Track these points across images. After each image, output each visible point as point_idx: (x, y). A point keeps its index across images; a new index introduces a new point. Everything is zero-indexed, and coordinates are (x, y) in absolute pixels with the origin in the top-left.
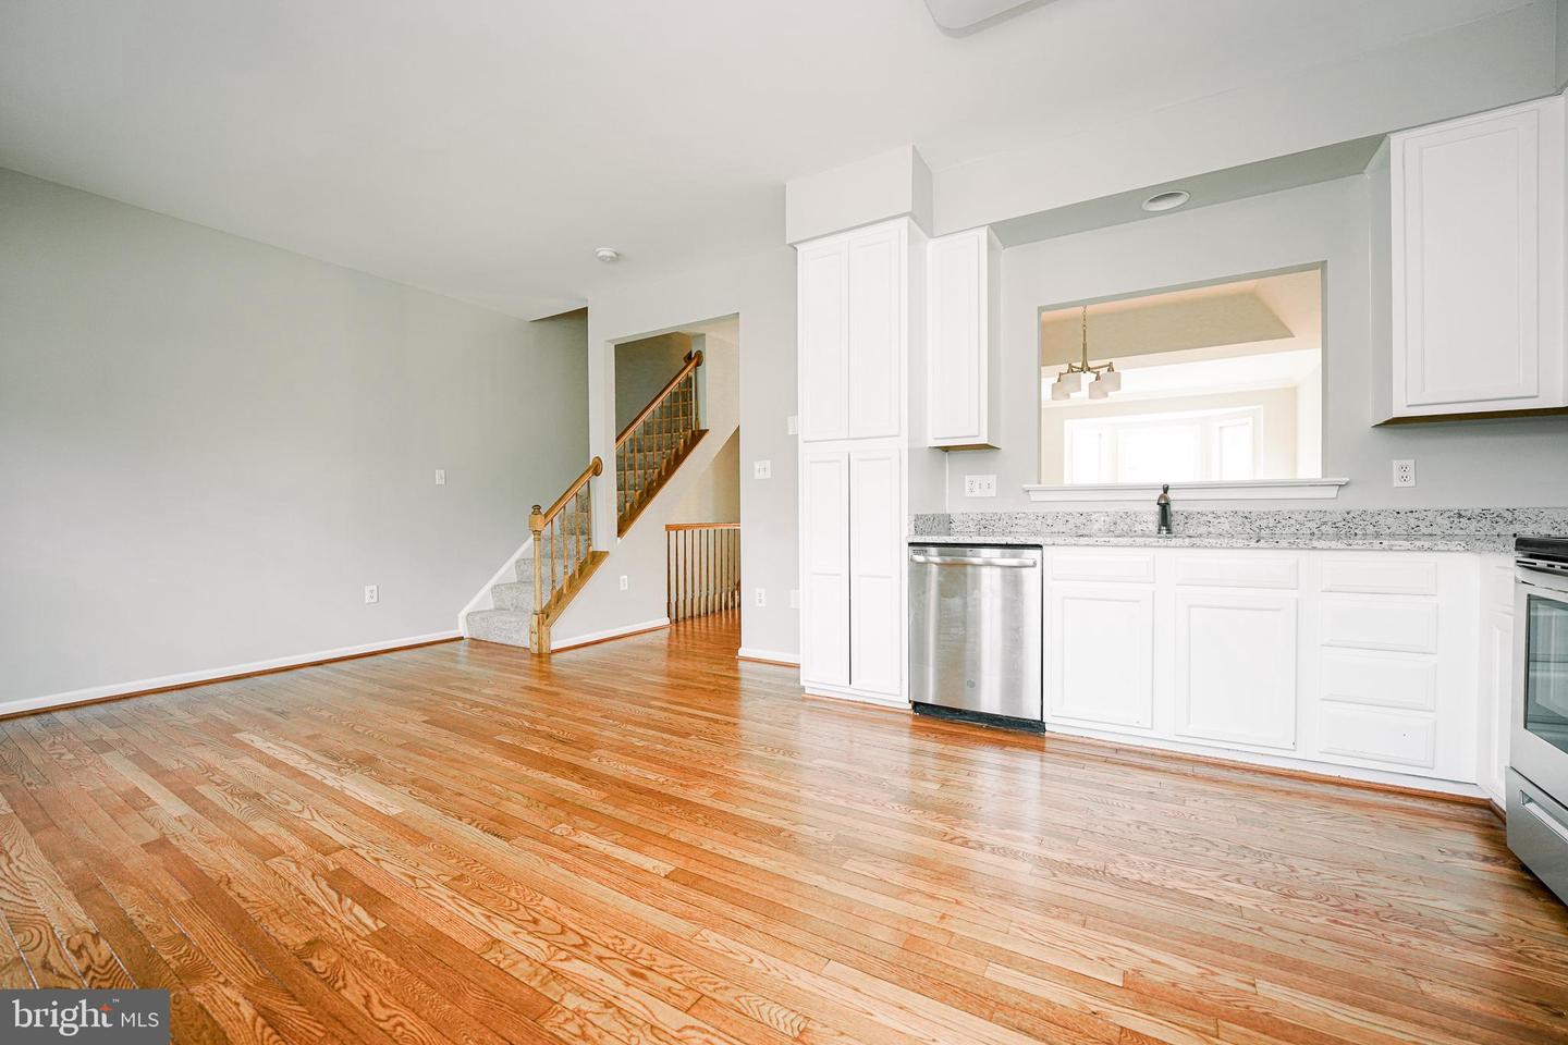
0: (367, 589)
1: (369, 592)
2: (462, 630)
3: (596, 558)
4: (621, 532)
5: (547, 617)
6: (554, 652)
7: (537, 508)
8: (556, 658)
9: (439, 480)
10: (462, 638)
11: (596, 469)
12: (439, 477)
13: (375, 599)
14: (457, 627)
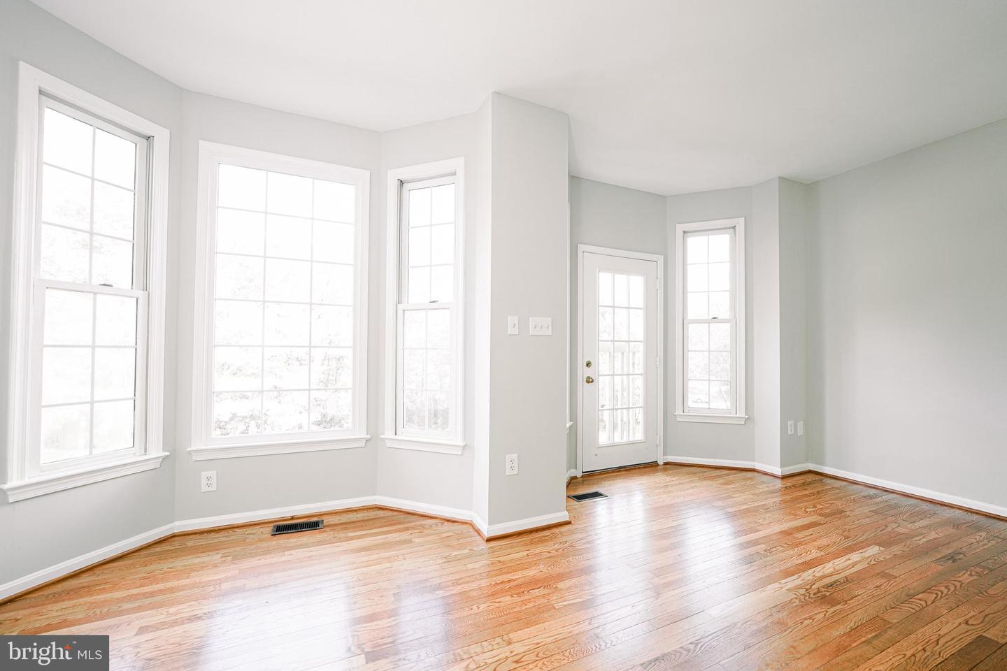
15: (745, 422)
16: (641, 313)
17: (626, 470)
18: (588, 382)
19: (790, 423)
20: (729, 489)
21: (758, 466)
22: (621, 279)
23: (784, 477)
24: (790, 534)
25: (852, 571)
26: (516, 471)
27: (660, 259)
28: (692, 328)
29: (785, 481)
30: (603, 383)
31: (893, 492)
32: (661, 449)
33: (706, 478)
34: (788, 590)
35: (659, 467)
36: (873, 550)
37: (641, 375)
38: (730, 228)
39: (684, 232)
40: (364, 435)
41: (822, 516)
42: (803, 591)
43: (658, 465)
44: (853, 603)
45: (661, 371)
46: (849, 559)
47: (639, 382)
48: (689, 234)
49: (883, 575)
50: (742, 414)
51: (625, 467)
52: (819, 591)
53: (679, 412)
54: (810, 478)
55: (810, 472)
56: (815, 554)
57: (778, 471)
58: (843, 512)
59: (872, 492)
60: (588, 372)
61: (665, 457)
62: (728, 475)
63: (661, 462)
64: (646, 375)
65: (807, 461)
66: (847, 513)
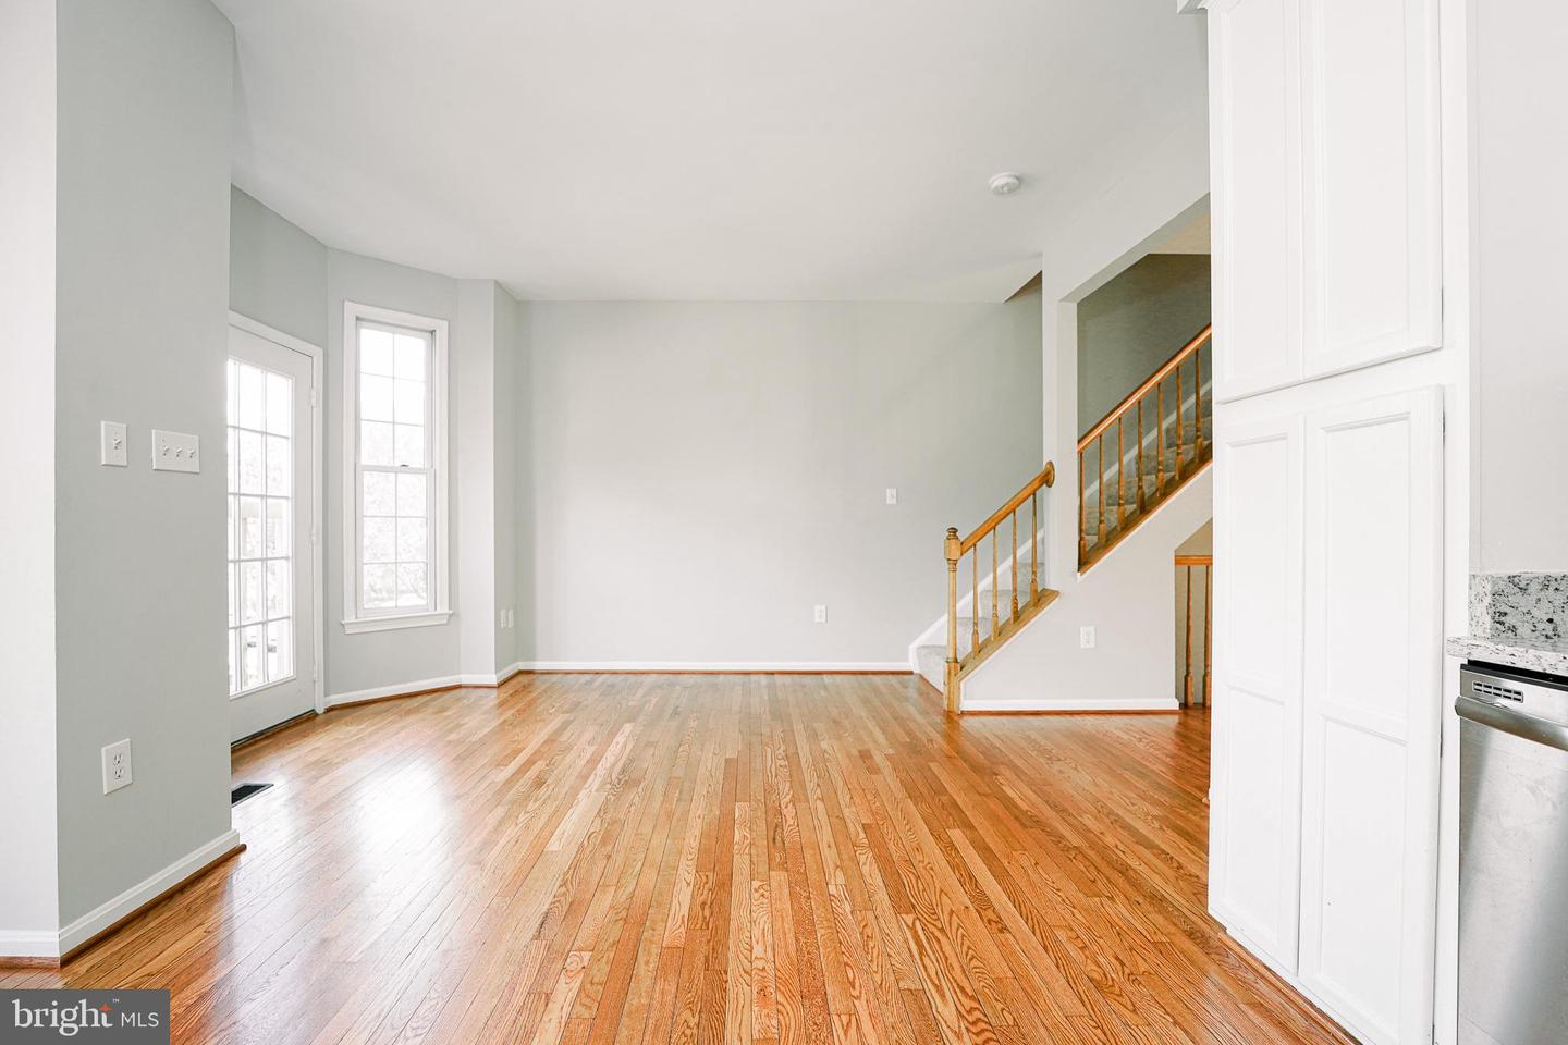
0: (817, 608)
1: (819, 609)
2: (911, 664)
3: (1041, 598)
4: (1084, 562)
5: (962, 669)
6: (963, 713)
7: (954, 531)
8: (966, 723)
9: (891, 501)
10: (911, 673)
11: (1047, 479)
12: (891, 496)
13: (824, 620)
14: (907, 660)
15: (448, 620)
16: (287, 445)
17: (267, 738)
19: (503, 613)
20: (448, 717)
21: (465, 679)
23: (501, 684)
24: (554, 741)
25: (628, 750)
26: (127, 779)
27: (318, 353)
28: (368, 479)
29: (503, 689)
31: (602, 673)
32: (320, 687)
33: (408, 713)
34: (597, 790)
35: (318, 719)
36: (628, 728)
37: (287, 558)
38: (426, 331)
39: (358, 319)
41: (567, 712)
42: (609, 786)
43: (317, 715)
44: (647, 776)
45: (318, 550)
46: (618, 743)
47: (284, 572)
48: (364, 323)
49: (649, 744)
50: (443, 609)
51: (261, 733)
52: (620, 780)
53: (349, 618)
54: (523, 679)
55: (521, 672)
56: (590, 750)
57: (493, 679)
58: (580, 703)
59: (588, 677)
61: (328, 699)
62: (433, 700)
63: (320, 710)
64: (296, 559)
65: (516, 660)
66: (585, 703)
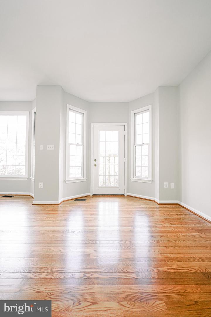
15: (152, 182)
16: (117, 143)
17: (110, 196)
18: (95, 166)
19: (166, 183)
21: (155, 199)
22: (109, 133)
23: (160, 204)
26: (42, 187)
27: (126, 124)
30: (101, 166)
32: (126, 191)
40: (27, 177)
43: (124, 196)
47: (117, 167)
48: (137, 114)
50: (150, 179)
53: (132, 178)
60: (95, 163)
61: (127, 193)
63: (126, 195)
64: (119, 164)
